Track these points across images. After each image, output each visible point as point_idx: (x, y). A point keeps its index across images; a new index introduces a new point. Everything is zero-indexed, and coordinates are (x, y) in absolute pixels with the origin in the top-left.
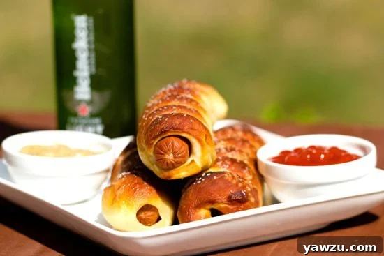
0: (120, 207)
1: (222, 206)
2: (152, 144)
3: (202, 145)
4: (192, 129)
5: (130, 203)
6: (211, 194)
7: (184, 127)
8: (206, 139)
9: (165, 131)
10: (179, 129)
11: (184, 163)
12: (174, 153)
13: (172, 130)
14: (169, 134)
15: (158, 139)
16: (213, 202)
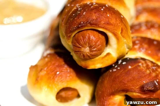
0: (41, 89)
1: (135, 94)
2: (70, 36)
3: (118, 39)
4: (109, 24)
5: (50, 85)
6: (125, 84)
7: (100, 22)
8: (121, 33)
9: (82, 26)
10: (96, 25)
11: (101, 54)
12: (90, 47)
13: (89, 25)
14: (86, 28)
15: (76, 32)
16: (127, 91)
